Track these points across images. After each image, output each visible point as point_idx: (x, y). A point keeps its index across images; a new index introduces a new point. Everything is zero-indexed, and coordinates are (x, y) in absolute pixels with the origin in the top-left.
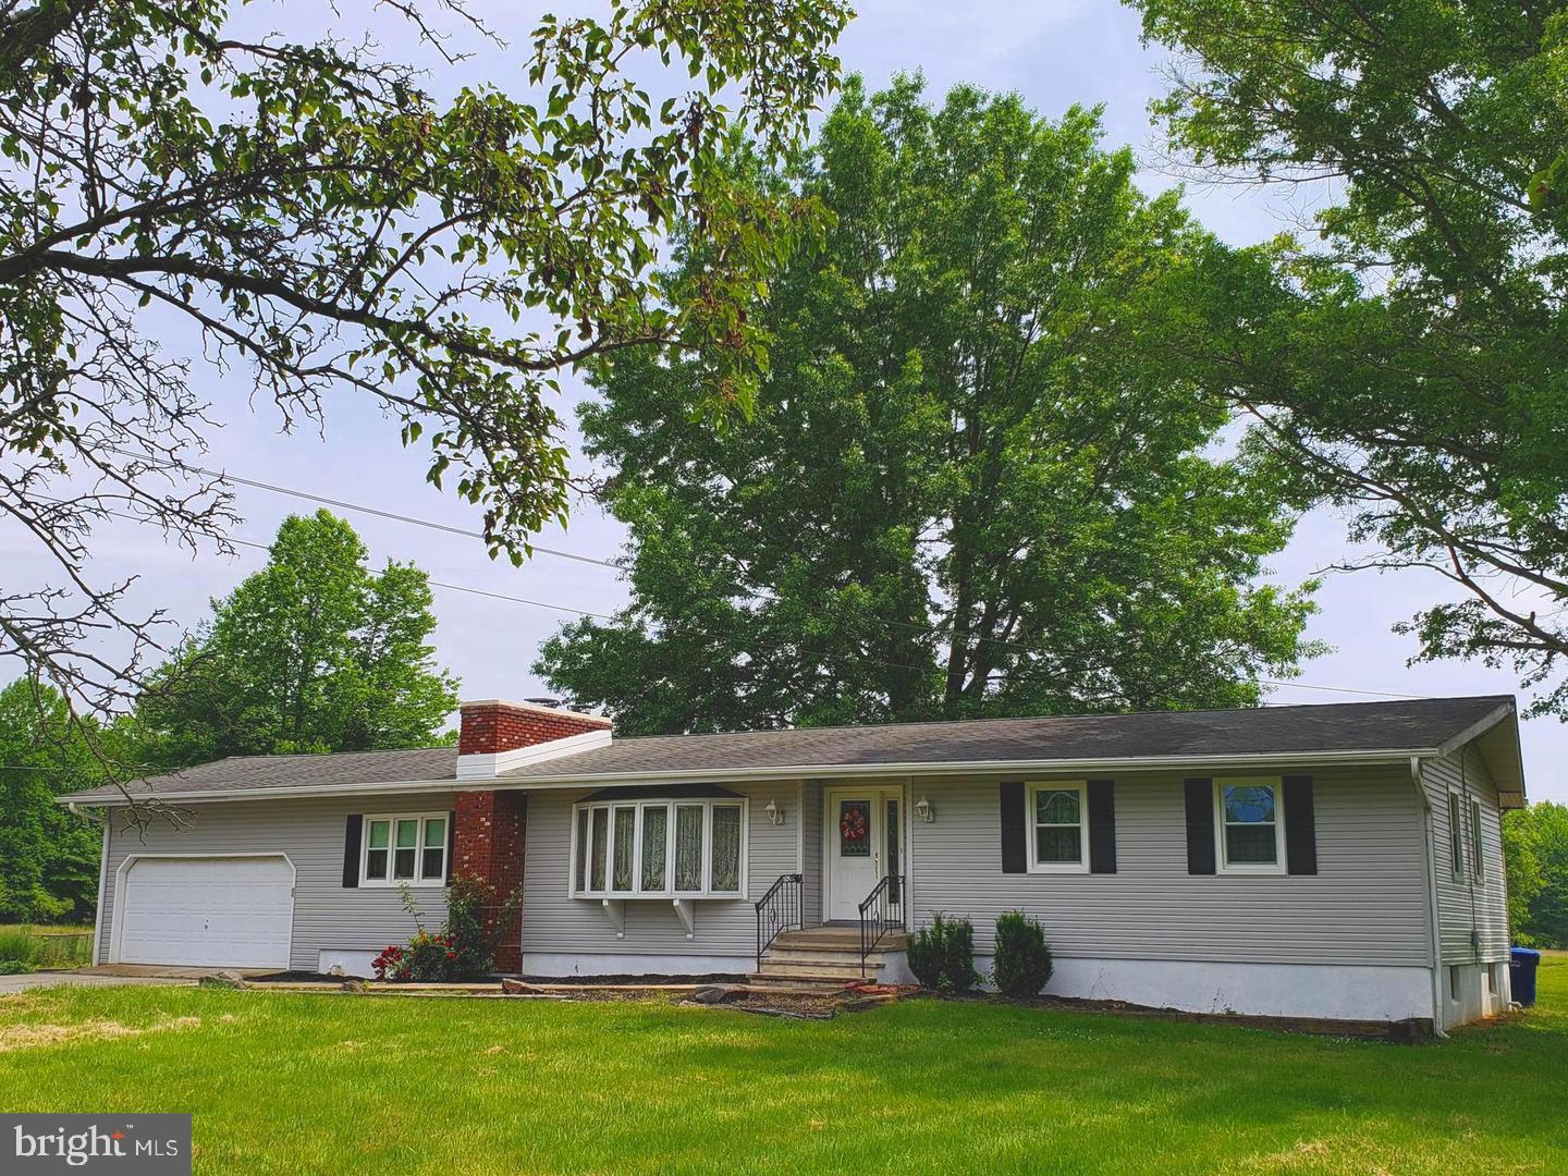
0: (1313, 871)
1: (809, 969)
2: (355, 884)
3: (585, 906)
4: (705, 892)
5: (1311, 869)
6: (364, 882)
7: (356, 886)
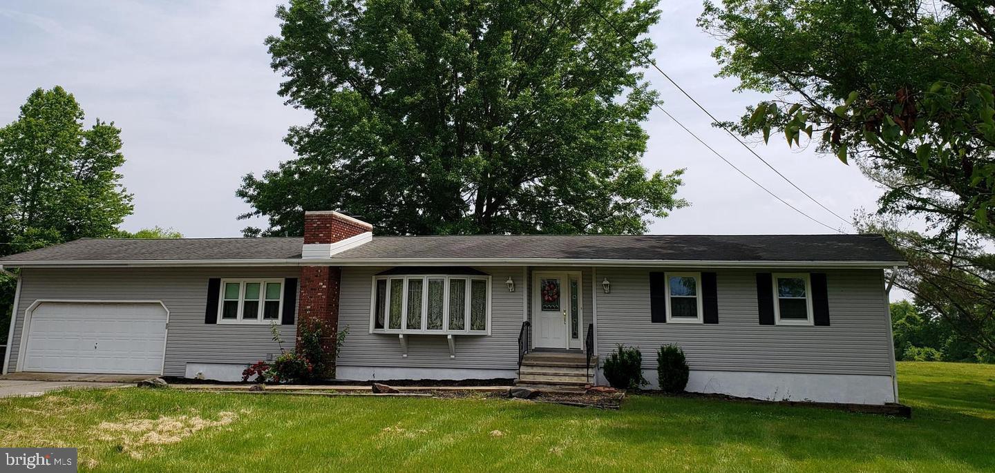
0: (828, 324)
1: (551, 377)
2: (214, 321)
3: (382, 338)
4: (467, 331)
5: (827, 323)
6: (220, 320)
7: (215, 322)
